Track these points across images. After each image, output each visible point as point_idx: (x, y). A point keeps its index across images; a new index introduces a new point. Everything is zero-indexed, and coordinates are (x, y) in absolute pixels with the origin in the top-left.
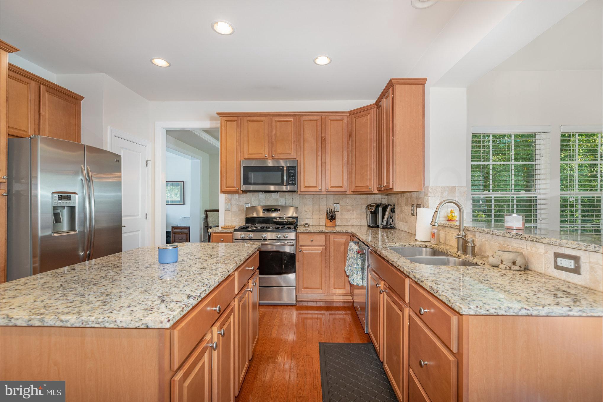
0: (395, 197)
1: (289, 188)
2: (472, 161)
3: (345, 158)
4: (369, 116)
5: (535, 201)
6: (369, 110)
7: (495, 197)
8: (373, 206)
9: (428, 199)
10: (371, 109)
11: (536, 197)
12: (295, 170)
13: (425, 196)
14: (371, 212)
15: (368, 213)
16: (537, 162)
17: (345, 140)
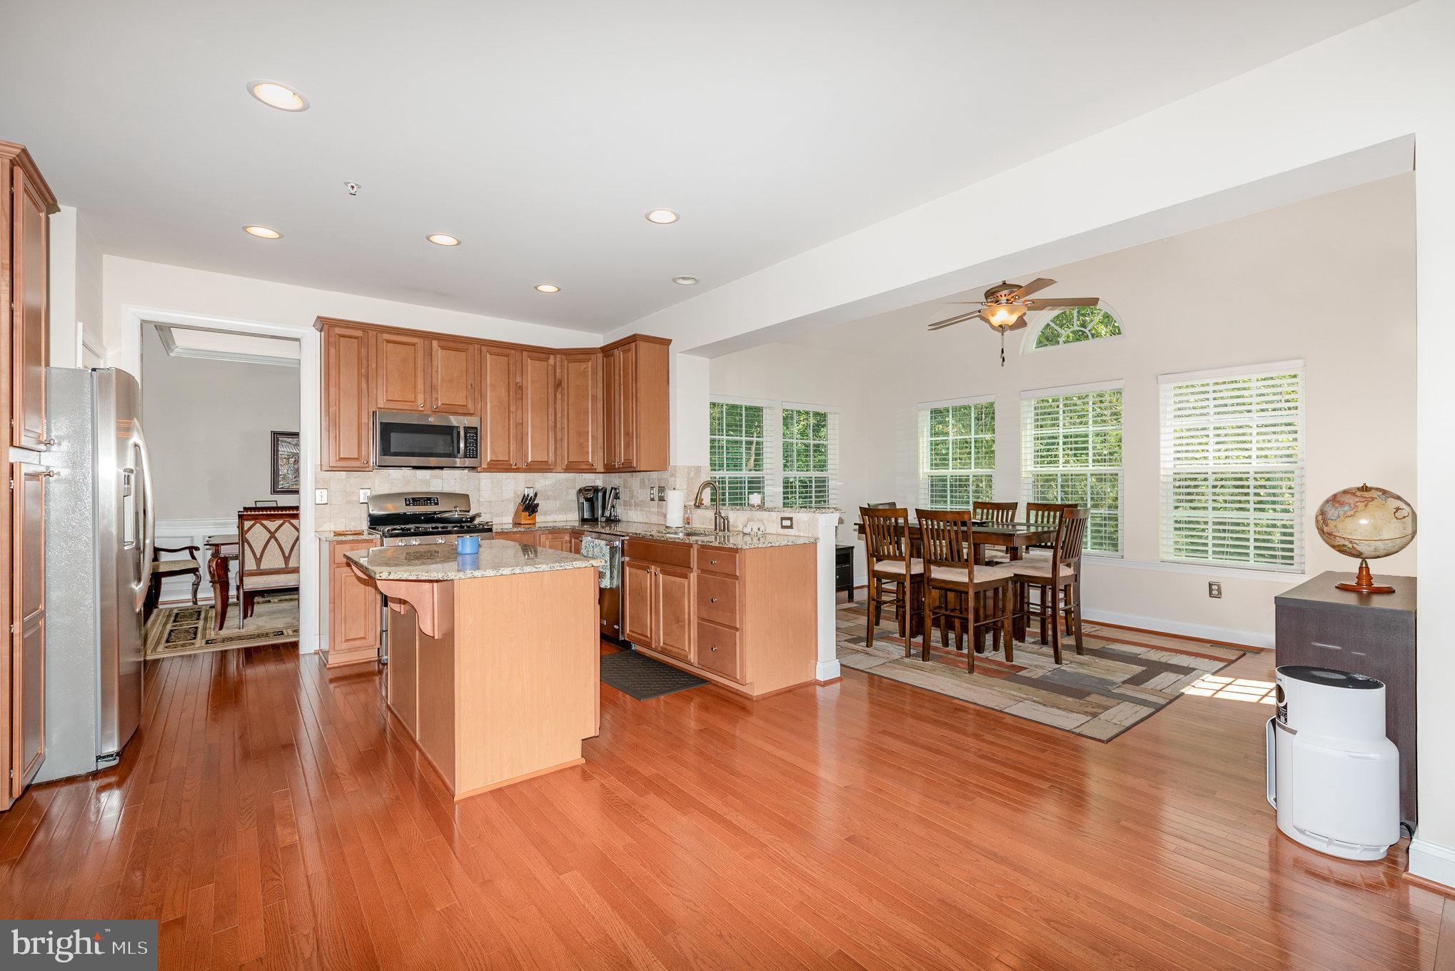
0: (619, 477)
1: (468, 462)
2: (711, 435)
3: (551, 418)
4: (590, 364)
5: (763, 482)
6: (591, 354)
7: (729, 478)
8: (590, 490)
9: (675, 481)
10: (594, 354)
11: (763, 477)
12: (476, 433)
13: (671, 476)
14: (587, 499)
15: (582, 500)
16: (764, 439)
17: (551, 390)
